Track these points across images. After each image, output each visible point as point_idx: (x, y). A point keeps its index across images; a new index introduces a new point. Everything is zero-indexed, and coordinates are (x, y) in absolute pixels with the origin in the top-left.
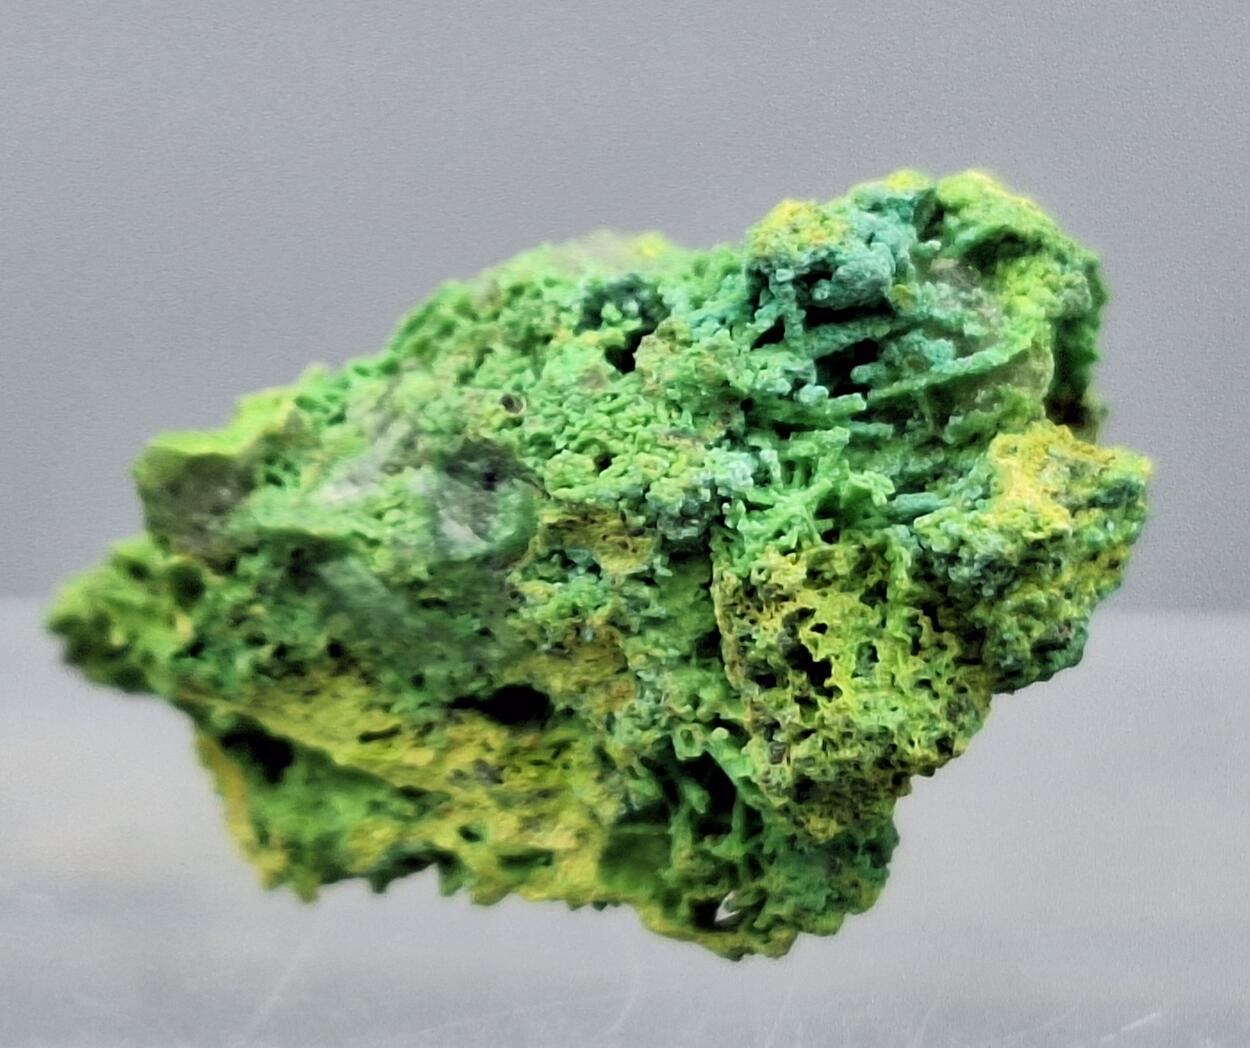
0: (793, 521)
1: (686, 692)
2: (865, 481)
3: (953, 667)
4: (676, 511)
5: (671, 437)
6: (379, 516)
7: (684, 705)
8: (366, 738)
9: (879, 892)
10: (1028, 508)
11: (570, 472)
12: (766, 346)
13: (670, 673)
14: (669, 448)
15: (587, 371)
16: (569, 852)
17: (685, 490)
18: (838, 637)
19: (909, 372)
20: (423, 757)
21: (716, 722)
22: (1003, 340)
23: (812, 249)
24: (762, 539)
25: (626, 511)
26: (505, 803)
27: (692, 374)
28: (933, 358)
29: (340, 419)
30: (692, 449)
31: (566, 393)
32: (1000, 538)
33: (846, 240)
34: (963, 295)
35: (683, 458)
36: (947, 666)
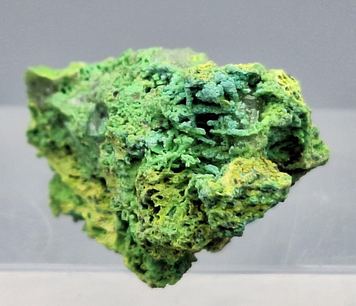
0: (161, 162)
1: (128, 200)
2: (185, 158)
3: (198, 223)
4: (132, 145)
5: (142, 123)
6: (80, 113)
7: (126, 204)
8: (71, 176)
9: (178, 281)
10: (223, 184)
11: (114, 122)
12: (181, 105)
13: (125, 193)
14: (140, 126)
15: (135, 93)
16: (110, 232)
17: (136, 141)
18: (167, 201)
19: (223, 128)
20: (83, 188)
21: (132, 213)
22: (251, 128)
23: (198, 80)
24: (151, 164)
25: (121, 140)
26: (98, 210)
27: (154, 106)
28: (229, 126)
29: (87, 79)
30: (147, 128)
31: (127, 98)
32: (209, 191)
33: (210, 81)
34: (247, 110)
35: (143, 130)
36: (196, 223)
